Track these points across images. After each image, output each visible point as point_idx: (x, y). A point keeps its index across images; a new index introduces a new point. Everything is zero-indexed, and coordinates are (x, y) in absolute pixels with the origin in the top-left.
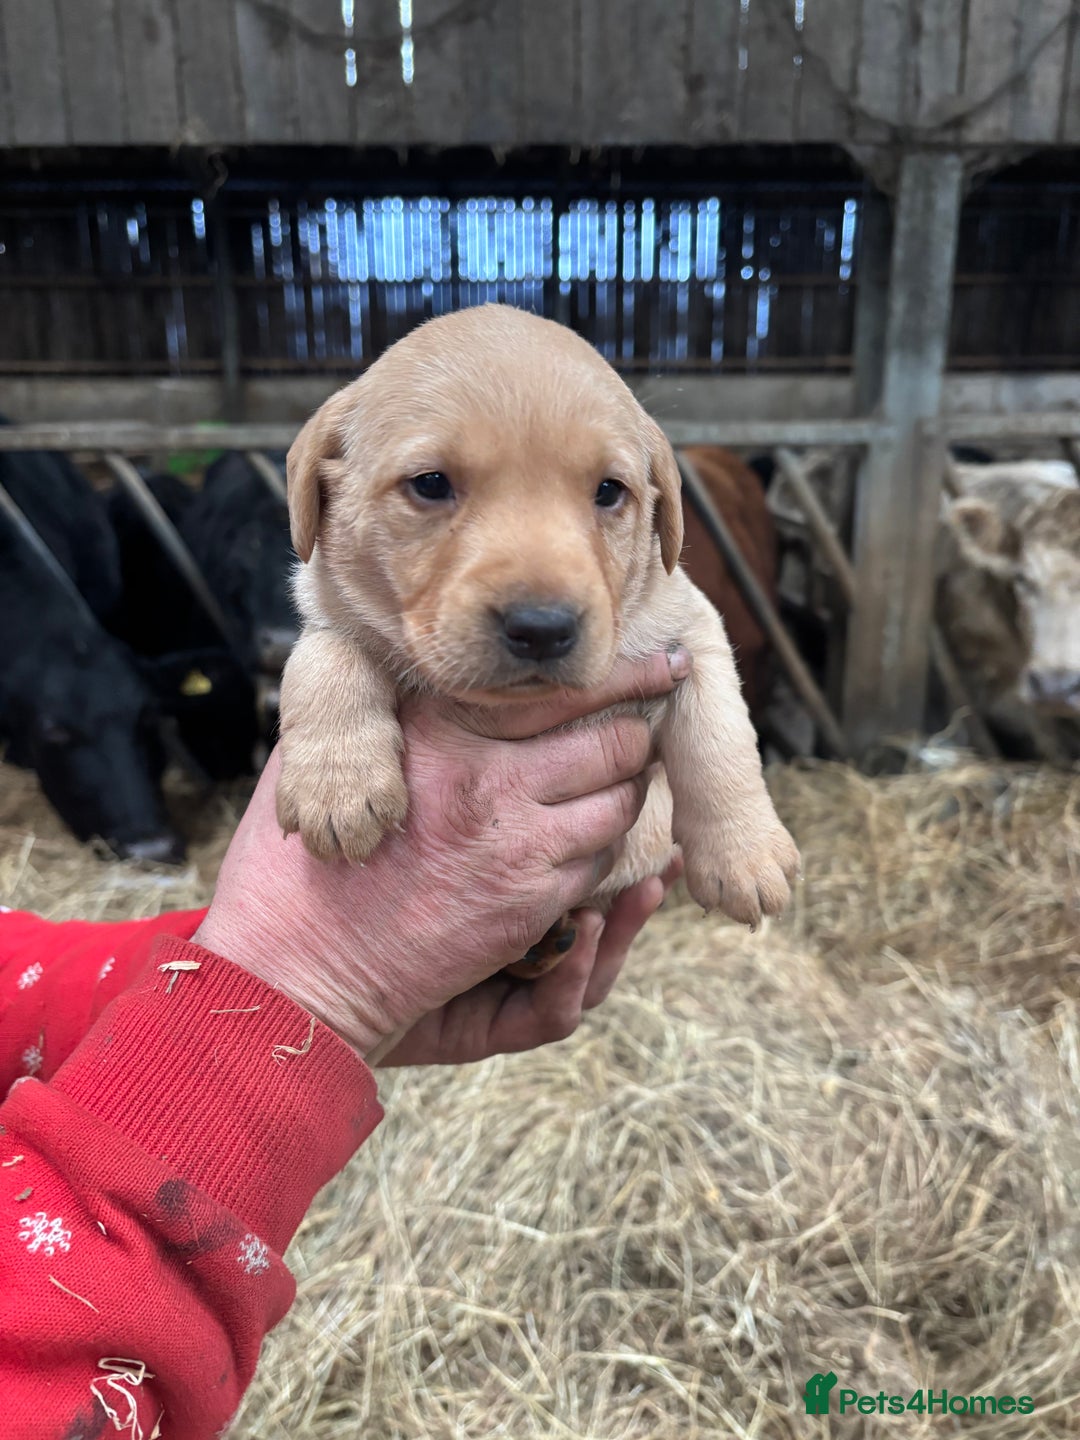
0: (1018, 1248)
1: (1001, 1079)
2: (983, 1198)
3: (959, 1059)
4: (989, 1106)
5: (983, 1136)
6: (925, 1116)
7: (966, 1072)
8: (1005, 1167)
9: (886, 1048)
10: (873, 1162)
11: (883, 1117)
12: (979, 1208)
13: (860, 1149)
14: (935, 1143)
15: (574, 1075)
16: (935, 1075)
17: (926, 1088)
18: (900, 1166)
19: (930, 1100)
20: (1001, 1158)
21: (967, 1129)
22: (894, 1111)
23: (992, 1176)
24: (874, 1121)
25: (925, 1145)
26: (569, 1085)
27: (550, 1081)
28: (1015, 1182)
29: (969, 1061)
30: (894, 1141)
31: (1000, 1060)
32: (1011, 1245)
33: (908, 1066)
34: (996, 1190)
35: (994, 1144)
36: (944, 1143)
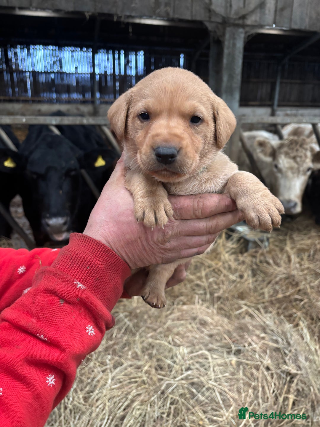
1: (290, 351)
2: (291, 397)
3: (275, 345)
4: (287, 361)
5: (288, 374)
6: (268, 369)
7: (277, 350)
8: (297, 384)
9: (250, 344)
10: (255, 388)
11: (254, 371)
12: (291, 401)
13: (250, 385)
14: (272, 377)
16: (268, 351)
17: (267, 358)
18: (263, 388)
19: (267, 361)
20: (296, 381)
21: (283, 372)
22: (257, 368)
23: (293, 389)
24: (252, 374)
25: (269, 378)
27: (136, 382)
28: (301, 389)
29: (279, 346)
31: (289, 344)
33: (260, 351)
34: (295, 393)
35: (292, 376)
36: (275, 376)
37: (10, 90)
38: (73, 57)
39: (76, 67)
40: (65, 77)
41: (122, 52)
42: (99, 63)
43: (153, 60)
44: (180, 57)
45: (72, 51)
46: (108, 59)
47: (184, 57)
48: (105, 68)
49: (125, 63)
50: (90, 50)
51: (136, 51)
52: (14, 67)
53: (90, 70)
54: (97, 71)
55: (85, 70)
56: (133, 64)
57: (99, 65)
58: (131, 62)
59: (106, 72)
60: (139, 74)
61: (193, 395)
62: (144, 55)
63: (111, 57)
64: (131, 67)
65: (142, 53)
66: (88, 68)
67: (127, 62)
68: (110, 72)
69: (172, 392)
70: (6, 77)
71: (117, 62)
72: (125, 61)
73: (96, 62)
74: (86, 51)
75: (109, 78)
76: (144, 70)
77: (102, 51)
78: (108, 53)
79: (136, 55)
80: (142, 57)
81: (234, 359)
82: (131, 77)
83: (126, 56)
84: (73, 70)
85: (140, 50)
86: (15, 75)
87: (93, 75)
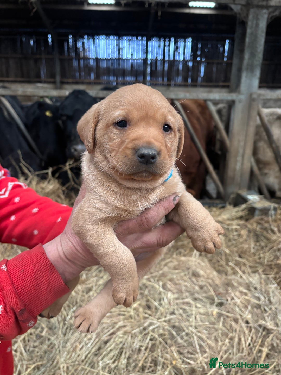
0: (277, 369)
1: (271, 309)
2: (265, 350)
3: (257, 302)
4: (266, 318)
5: (265, 329)
6: (247, 322)
7: (258, 307)
8: (272, 339)
9: (233, 299)
10: (231, 339)
11: (233, 324)
12: (264, 355)
13: (227, 335)
14: (250, 331)
15: (132, 313)
16: (249, 308)
17: (247, 313)
18: (240, 339)
19: (249, 317)
20: (271, 336)
21: (260, 326)
22: (236, 321)
23: (268, 343)
24: (231, 326)
25: (247, 332)
26: (131, 317)
28: (275, 345)
29: (260, 303)
30: (238, 332)
31: (270, 302)
32: (275, 367)
33: (241, 305)
34: (270, 348)
35: (268, 331)
36: (253, 330)
37: (77, 74)
38: (129, 45)
39: (132, 54)
40: (122, 63)
41: (172, 39)
42: (152, 50)
43: (199, 46)
44: (225, 43)
45: (129, 40)
46: (159, 46)
47: (229, 43)
48: (157, 54)
49: (174, 49)
50: (145, 38)
51: (185, 38)
52: (82, 55)
53: (144, 56)
54: (149, 57)
55: (139, 56)
56: (181, 50)
57: (152, 52)
58: (180, 48)
59: (157, 58)
60: (186, 59)
61: (172, 337)
62: (192, 41)
63: (162, 44)
64: (179, 53)
65: (190, 40)
66: (142, 55)
67: (177, 48)
68: (160, 58)
69: (153, 330)
70: (75, 63)
71: (167, 49)
72: (174, 47)
73: (149, 49)
74: (141, 40)
75: (159, 63)
76: (191, 56)
77: (155, 39)
78: (160, 40)
79: (185, 41)
80: (190, 43)
81: (215, 310)
82: (179, 61)
83: (176, 42)
84: (129, 57)
85: (188, 37)
86: (82, 62)
87: (145, 60)
